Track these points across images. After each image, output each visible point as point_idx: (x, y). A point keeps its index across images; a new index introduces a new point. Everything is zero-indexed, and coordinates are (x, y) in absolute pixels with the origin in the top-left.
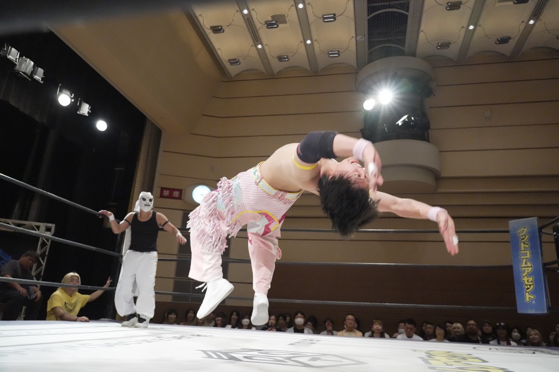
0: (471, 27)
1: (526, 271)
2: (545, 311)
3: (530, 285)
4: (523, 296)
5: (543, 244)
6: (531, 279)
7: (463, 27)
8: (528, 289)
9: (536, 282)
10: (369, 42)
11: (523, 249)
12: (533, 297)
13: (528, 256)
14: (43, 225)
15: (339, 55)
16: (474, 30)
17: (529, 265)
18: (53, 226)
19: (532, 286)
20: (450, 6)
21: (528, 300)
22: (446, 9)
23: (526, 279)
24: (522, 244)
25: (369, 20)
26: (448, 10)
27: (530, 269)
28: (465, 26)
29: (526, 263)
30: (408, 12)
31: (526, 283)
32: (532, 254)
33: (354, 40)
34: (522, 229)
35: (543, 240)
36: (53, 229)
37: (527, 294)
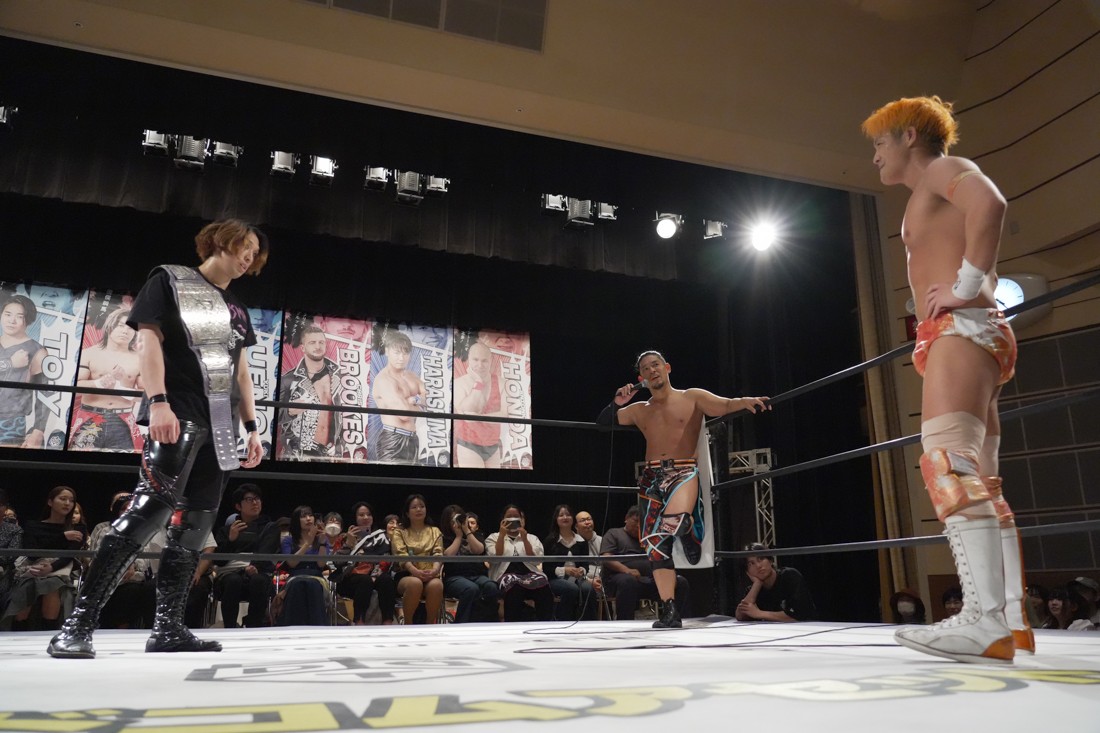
14: (752, 454)
18: (768, 451)
36: (769, 456)
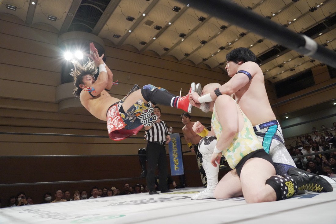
0: (130, 31)
1: (175, 157)
2: (183, 174)
3: (177, 163)
4: (174, 168)
5: (182, 145)
6: (177, 160)
7: (126, 30)
8: (176, 164)
9: (179, 161)
10: (74, 19)
11: (174, 147)
12: (178, 168)
13: (176, 150)
15: (56, 20)
16: (131, 33)
17: (176, 154)
19: (178, 163)
20: (128, 18)
21: (176, 169)
22: (126, 19)
23: (175, 160)
24: (173, 145)
25: (80, 6)
26: (127, 20)
27: (177, 156)
28: (128, 30)
29: (175, 153)
30: (104, 11)
31: (175, 162)
32: (178, 149)
33: (66, 14)
34: (173, 138)
35: (182, 143)
37: (175, 167)
